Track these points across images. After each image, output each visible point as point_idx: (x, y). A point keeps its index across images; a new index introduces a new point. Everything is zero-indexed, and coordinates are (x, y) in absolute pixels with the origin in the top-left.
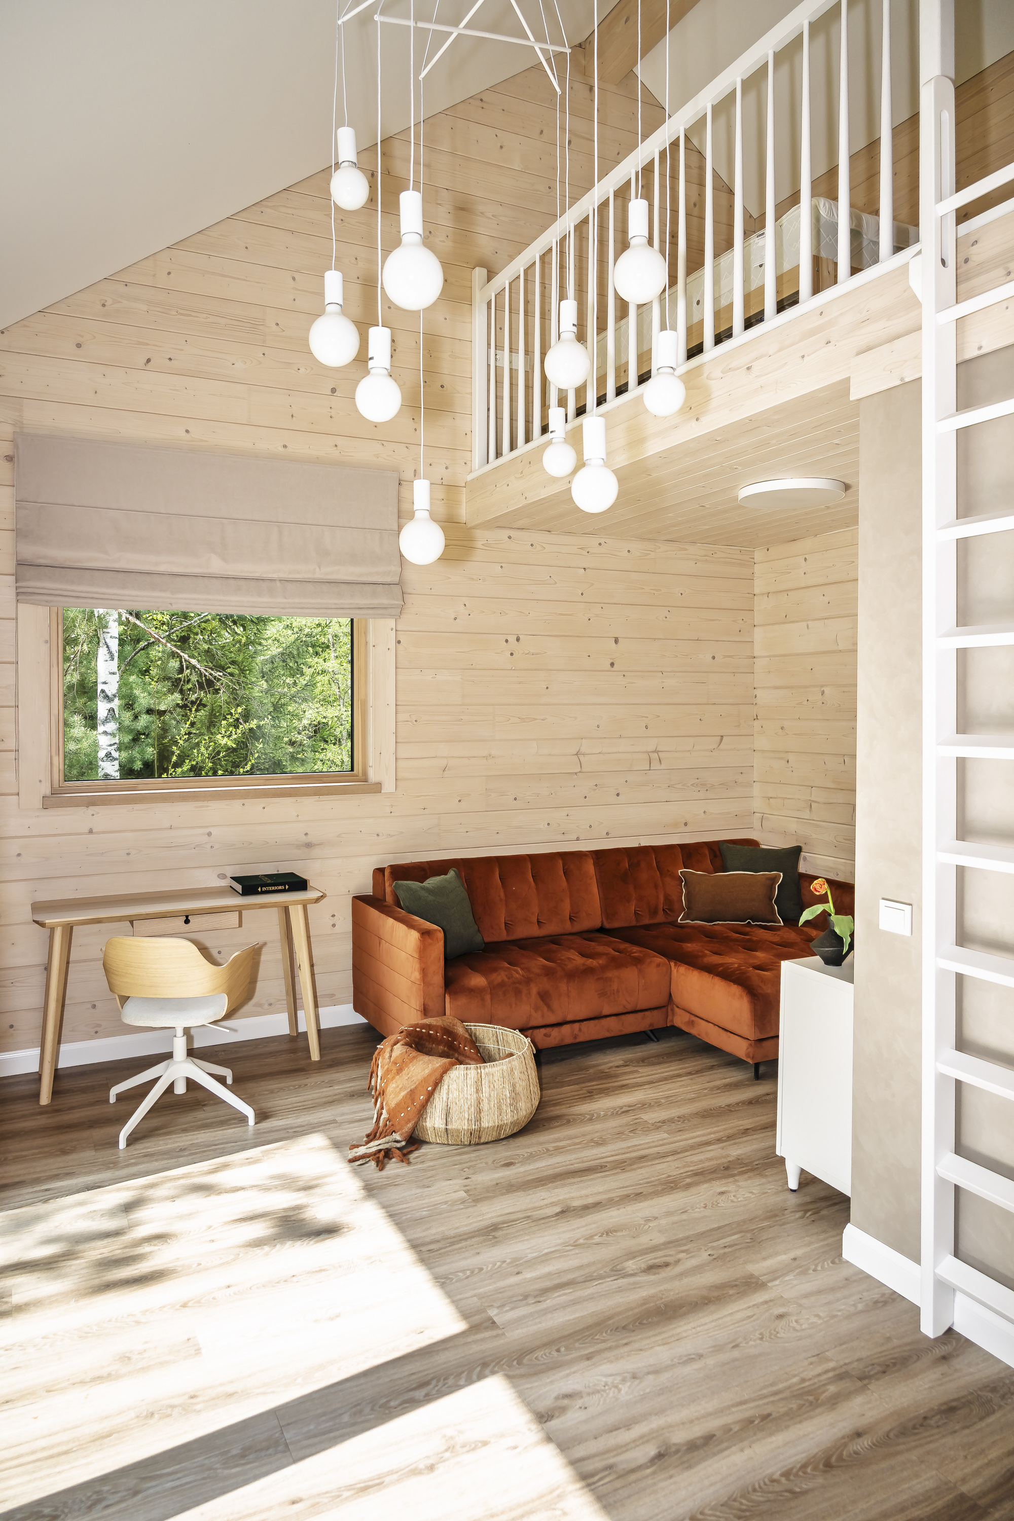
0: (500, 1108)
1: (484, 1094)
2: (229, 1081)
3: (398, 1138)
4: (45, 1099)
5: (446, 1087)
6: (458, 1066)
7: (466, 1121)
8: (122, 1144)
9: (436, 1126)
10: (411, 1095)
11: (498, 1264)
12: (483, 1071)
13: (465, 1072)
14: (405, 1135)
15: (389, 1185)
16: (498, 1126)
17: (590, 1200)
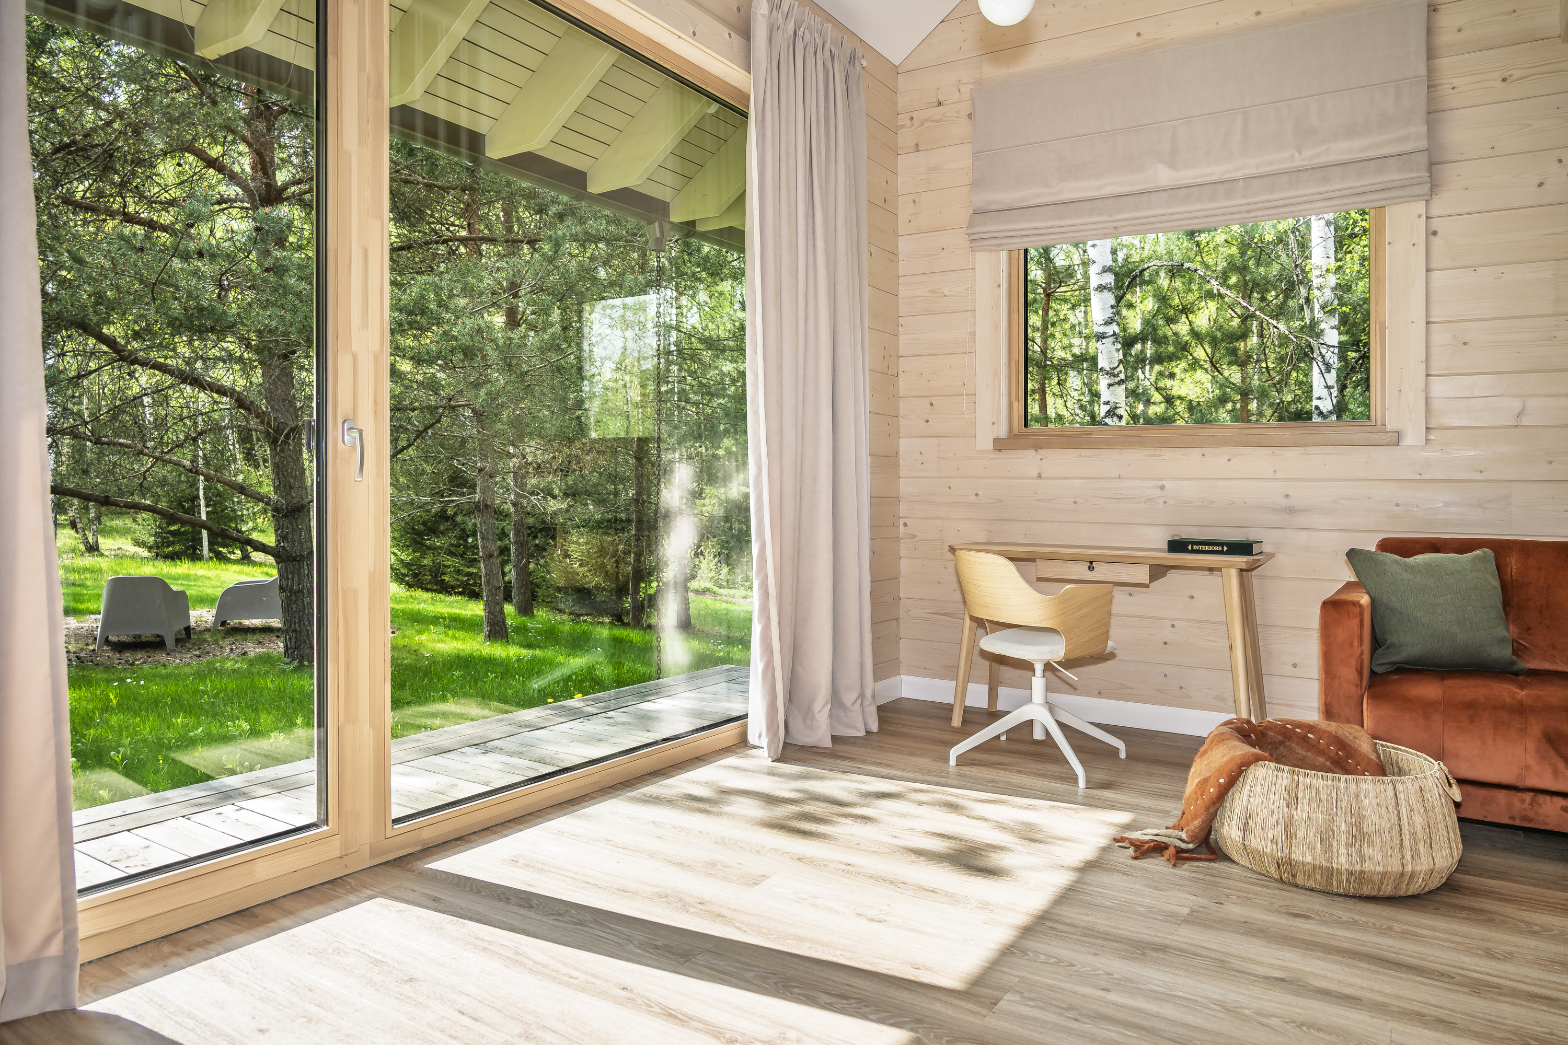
0: (1325, 840)
1: (1299, 812)
2: (1123, 755)
3: (1184, 836)
4: (956, 722)
5: (1248, 787)
6: (1267, 763)
7: (1269, 843)
8: (952, 762)
9: (1233, 837)
10: (1202, 784)
11: (1100, 972)
12: (1301, 779)
13: (1275, 773)
14: (1191, 834)
15: (1118, 871)
16: (1321, 868)
17: (1347, 991)
